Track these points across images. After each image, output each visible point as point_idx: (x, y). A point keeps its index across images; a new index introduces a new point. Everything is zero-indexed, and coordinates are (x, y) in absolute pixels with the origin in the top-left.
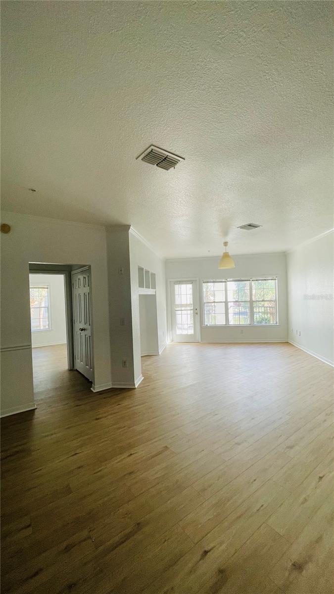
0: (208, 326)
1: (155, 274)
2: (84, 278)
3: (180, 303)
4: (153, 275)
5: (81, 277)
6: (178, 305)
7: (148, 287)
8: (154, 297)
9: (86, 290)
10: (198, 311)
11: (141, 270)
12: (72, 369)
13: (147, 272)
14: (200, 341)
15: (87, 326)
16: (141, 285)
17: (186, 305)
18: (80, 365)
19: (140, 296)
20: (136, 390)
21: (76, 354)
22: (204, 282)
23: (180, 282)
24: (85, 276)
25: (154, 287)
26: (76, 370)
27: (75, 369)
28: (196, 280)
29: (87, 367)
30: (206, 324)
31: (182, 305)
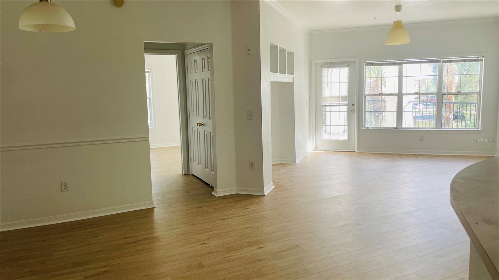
0: (370, 128)
1: (294, 53)
2: (202, 59)
3: (329, 95)
4: (291, 54)
5: (198, 58)
6: (327, 97)
7: (283, 72)
8: (290, 85)
9: (206, 75)
10: (356, 107)
11: (274, 48)
12: (187, 174)
13: (283, 51)
14: (356, 150)
15: (206, 121)
16: (274, 70)
17: (338, 98)
18: (197, 169)
19: (273, 84)
20: (265, 197)
21: (191, 155)
22: (367, 65)
23: (331, 65)
24: (203, 57)
25: (291, 72)
26: (193, 175)
27: (191, 174)
28: (355, 62)
29: (207, 169)
30: (367, 126)
31: (332, 99)
